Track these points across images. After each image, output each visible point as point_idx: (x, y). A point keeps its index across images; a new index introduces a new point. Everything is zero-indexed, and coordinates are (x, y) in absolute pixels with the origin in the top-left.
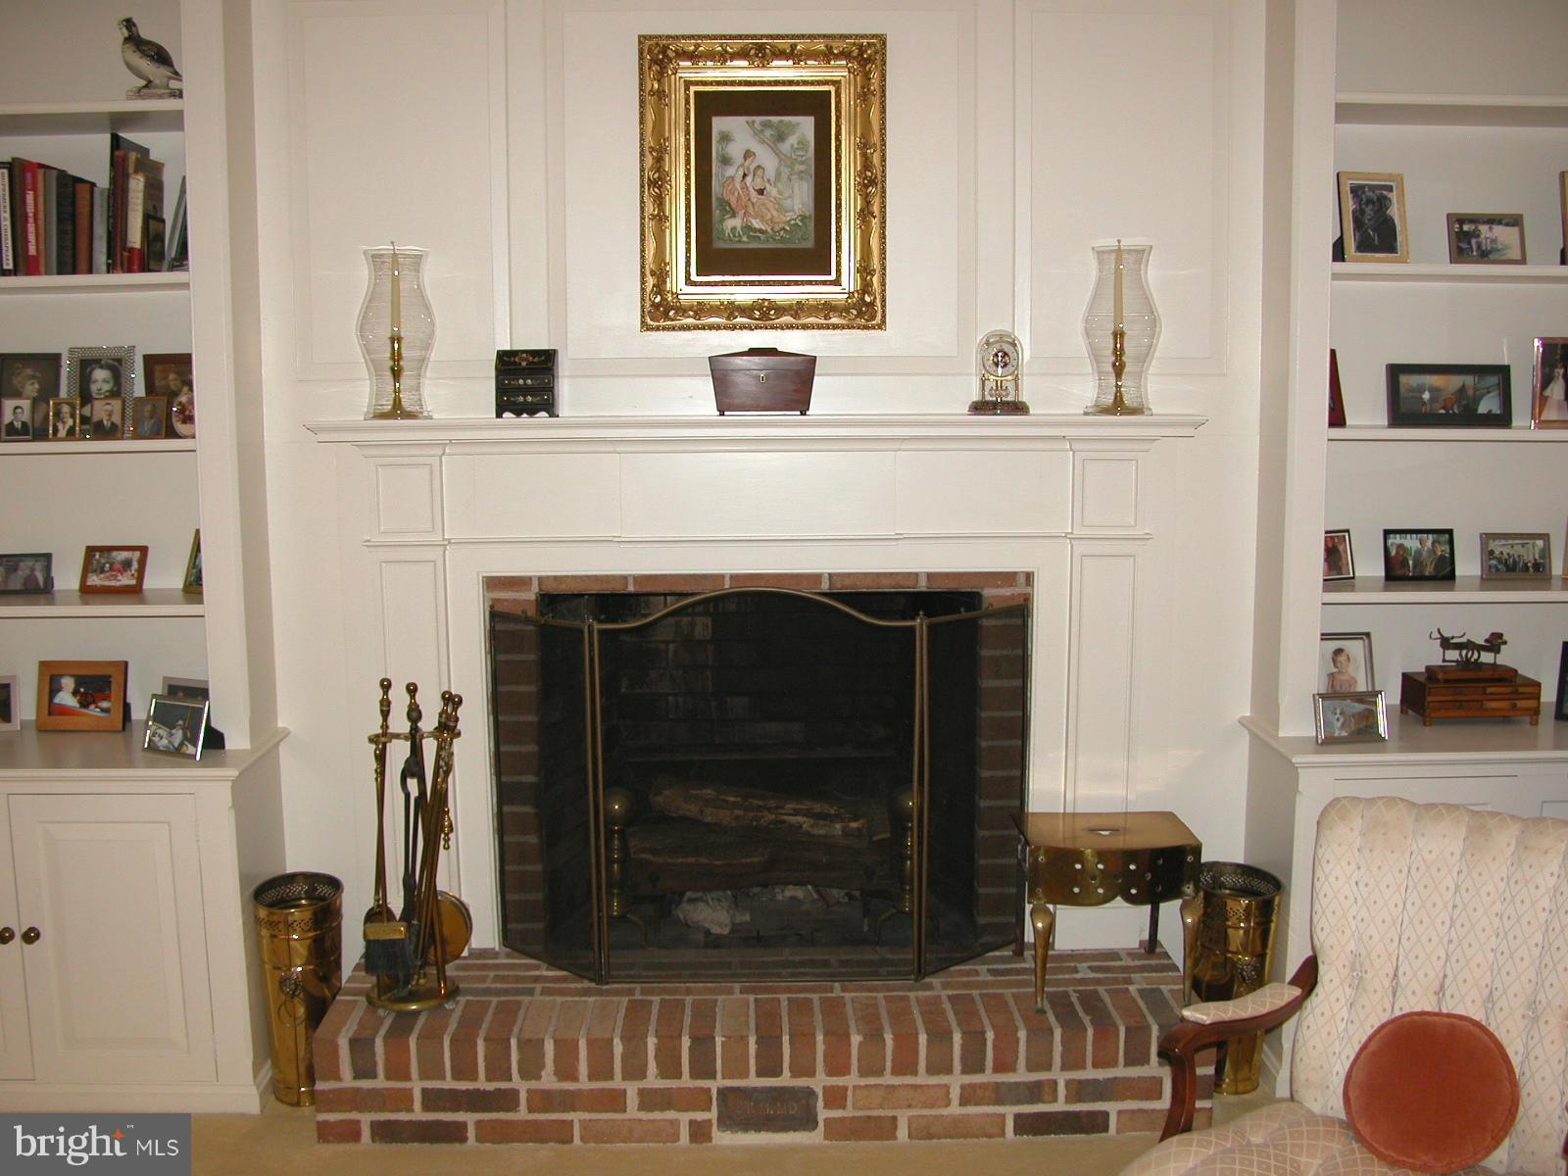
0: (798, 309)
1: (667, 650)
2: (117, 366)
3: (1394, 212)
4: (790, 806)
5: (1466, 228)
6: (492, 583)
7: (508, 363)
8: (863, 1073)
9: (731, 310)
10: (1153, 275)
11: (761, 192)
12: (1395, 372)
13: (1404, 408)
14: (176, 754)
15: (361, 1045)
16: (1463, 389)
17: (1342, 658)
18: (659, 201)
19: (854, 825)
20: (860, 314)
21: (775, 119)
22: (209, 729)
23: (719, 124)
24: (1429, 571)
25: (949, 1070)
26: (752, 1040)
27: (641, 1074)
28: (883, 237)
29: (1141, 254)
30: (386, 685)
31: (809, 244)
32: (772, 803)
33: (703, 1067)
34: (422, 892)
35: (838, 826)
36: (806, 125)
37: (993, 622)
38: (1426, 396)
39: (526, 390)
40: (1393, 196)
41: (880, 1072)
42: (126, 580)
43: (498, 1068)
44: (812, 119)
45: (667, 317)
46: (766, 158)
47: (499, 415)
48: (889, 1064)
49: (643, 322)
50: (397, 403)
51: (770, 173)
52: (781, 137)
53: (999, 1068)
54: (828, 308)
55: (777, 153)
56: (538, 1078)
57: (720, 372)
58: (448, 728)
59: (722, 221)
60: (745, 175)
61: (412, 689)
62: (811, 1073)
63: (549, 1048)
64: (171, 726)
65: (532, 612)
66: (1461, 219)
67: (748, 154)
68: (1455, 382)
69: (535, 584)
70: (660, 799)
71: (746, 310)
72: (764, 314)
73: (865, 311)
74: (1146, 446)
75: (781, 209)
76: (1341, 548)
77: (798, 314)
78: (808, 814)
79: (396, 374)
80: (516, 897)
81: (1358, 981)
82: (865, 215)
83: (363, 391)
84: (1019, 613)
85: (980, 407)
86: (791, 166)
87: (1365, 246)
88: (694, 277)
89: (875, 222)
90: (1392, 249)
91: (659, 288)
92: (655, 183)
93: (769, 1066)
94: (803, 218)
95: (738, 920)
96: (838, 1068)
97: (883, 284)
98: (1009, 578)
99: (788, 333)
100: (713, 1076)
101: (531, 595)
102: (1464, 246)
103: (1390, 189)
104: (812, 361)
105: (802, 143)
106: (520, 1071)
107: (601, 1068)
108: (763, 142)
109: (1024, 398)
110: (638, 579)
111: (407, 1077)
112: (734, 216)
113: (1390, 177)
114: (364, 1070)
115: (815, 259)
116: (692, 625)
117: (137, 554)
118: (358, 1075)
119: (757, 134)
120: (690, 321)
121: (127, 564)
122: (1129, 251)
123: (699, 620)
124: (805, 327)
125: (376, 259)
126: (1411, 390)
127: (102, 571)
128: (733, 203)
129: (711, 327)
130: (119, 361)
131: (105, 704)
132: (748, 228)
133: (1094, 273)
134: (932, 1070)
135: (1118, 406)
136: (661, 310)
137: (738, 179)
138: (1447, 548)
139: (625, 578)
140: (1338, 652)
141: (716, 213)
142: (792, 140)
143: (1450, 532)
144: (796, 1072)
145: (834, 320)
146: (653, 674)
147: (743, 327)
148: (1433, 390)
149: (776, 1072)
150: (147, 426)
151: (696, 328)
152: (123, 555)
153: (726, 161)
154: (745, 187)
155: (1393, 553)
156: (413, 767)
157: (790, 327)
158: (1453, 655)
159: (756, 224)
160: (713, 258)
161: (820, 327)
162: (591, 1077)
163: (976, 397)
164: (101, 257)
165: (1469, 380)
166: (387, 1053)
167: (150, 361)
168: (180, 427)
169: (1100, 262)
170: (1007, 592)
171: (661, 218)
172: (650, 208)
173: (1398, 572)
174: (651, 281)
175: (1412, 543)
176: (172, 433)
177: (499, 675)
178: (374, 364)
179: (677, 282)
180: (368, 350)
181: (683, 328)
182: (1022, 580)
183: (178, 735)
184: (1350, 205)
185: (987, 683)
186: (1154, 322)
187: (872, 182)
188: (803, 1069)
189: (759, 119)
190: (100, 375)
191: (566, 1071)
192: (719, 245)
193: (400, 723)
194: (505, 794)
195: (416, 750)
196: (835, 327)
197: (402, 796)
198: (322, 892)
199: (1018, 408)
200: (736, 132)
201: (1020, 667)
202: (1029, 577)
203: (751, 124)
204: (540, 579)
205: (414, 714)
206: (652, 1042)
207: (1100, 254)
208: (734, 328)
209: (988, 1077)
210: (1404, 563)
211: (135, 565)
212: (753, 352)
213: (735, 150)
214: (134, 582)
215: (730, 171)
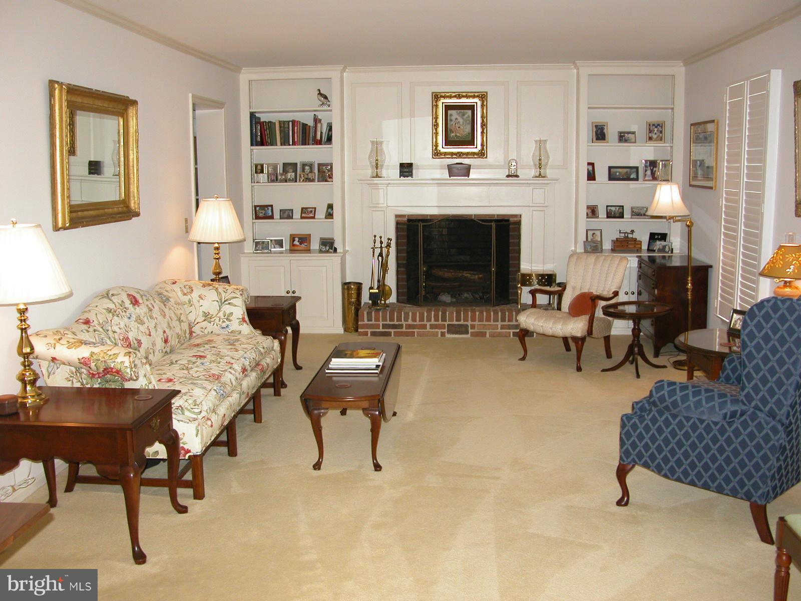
0: (468, 154)
1: (436, 237)
2: (311, 166)
3: (605, 131)
4: (465, 272)
5: (622, 134)
6: (397, 216)
7: (402, 165)
8: (479, 321)
9: (452, 154)
10: (548, 146)
11: (459, 128)
12: (610, 168)
13: (612, 177)
14: (327, 252)
15: (369, 314)
16: (627, 172)
17: (594, 235)
18: (436, 130)
19: (480, 276)
20: (481, 155)
21: (462, 111)
22: (335, 248)
23: (450, 112)
24: (617, 215)
25: (498, 321)
26: (455, 313)
27: (430, 321)
28: (487, 137)
29: (545, 141)
30: (375, 237)
31: (470, 139)
32: (461, 271)
33: (444, 320)
34: (382, 285)
35: (477, 276)
36: (470, 112)
37: (512, 226)
38: (618, 174)
39: (406, 172)
40: (605, 127)
41: (483, 321)
42: (311, 215)
43: (399, 319)
44: (471, 111)
45: (438, 156)
46: (460, 120)
47: (400, 177)
48: (485, 319)
49: (432, 157)
50: (377, 175)
51: (461, 123)
52: (464, 115)
53: (509, 321)
54: (474, 154)
55: (463, 119)
56: (408, 321)
57: (450, 168)
58: (389, 246)
59: (450, 134)
60: (455, 124)
61: (381, 237)
62: (467, 321)
63: (410, 314)
64: (326, 246)
65: (406, 222)
66: (621, 133)
67: (456, 119)
68: (625, 170)
69: (407, 217)
70: (434, 271)
71: (456, 154)
72: (460, 155)
73: (482, 154)
74: (546, 185)
75: (464, 132)
76: (595, 210)
77: (467, 155)
78: (470, 274)
79: (377, 168)
80: (401, 291)
81: (574, 288)
82: (482, 133)
83: (369, 172)
84: (519, 223)
85: (508, 176)
86: (466, 122)
87: (598, 139)
88: (444, 147)
89: (485, 135)
90: (604, 139)
91: (436, 149)
92: (436, 126)
93: (458, 319)
94: (469, 133)
95: (453, 300)
96: (473, 320)
97: (487, 148)
98: (516, 216)
99: (465, 159)
100: (446, 321)
101: (406, 219)
102: (621, 139)
103: (605, 126)
104: (470, 166)
105: (468, 116)
106: (404, 319)
107: (422, 319)
108: (459, 116)
109: (518, 174)
110: (431, 216)
111: (379, 321)
112: (453, 133)
113: (605, 123)
114: (370, 319)
115: (471, 142)
116: (442, 231)
117: (314, 209)
118: (368, 321)
119: (458, 114)
120: (443, 156)
121: (311, 211)
122: (543, 141)
123: (444, 229)
124: (469, 158)
125: (372, 142)
126: (614, 172)
127: (305, 213)
128: (453, 130)
129: (448, 158)
130: (312, 164)
131: (306, 244)
132: (456, 136)
133: (534, 146)
134: (494, 321)
135: (540, 176)
136: (437, 154)
137: (454, 125)
138: (622, 210)
139: (427, 215)
140: (594, 234)
141: (449, 132)
142: (466, 116)
143: (623, 206)
144: (464, 321)
145: (476, 156)
146: (433, 243)
147: (455, 158)
148: (619, 172)
149: (460, 321)
150: (321, 179)
151: (444, 158)
152: (311, 209)
153: (451, 120)
154: (455, 126)
155: (608, 211)
156: (381, 255)
157: (465, 158)
158: (623, 235)
159: (458, 135)
160: (448, 142)
161: (472, 158)
162: (419, 321)
163: (507, 174)
164: (311, 141)
165: (628, 170)
166: (375, 315)
167: (319, 165)
168: (329, 180)
169: (536, 143)
170: (516, 219)
171: (437, 134)
172: (434, 131)
173: (609, 215)
174: (434, 148)
175: (613, 209)
176: (326, 181)
177: (398, 238)
178: (372, 166)
179: (440, 148)
180: (371, 163)
181: (441, 158)
182: (519, 216)
183: (328, 248)
184: (595, 129)
185: (511, 241)
186: (548, 157)
187: (484, 125)
188: (466, 320)
189: (459, 111)
190: (307, 168)
191: (414, 320)
192: (449, 139)
193: (378, 245)
194: (399, 265)
195: (381, 251)
196: (476, 158)
197: (378, 261)
198: (359, 286)
199: (517, 176)
200: (453, 113)
201: (519, 237)
202: (521, 216)
203: (457, 112)
204: (408, 215)
205: (381, 243)
206: (433, 313)
207: (536, 141)
208: (453, 158)
209: (506, 323)
210: (611, 213)
211: (313, 212)
212: (457, 164)
213: (453, 118)
214: (313, 216)
215: (452, 123)
